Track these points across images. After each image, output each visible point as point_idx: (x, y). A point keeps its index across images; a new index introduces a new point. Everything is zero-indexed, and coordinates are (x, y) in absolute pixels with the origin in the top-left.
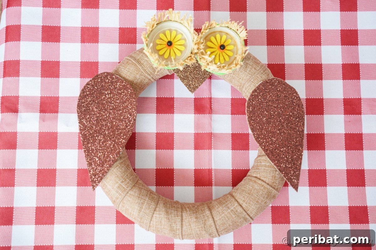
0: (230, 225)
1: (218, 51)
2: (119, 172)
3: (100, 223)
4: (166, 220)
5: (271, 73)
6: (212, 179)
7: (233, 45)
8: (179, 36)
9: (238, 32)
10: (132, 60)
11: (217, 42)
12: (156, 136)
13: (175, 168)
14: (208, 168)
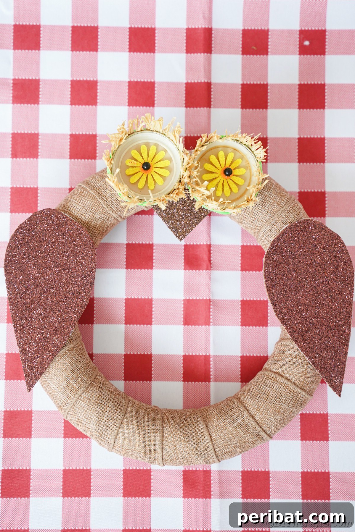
0: (235, 447)
1: (221, 178)
2: (67, 364)
3: (39, 436)
4: (138, 437)
5: (303, 210)
6: (210, 372)
7: (244, 167)
8: (161, 155)
9: (253, 149)
10: (89, 189)
11: (220, 163)
12: (125, 303)
13: (153, 353)
14: (204, 354)
